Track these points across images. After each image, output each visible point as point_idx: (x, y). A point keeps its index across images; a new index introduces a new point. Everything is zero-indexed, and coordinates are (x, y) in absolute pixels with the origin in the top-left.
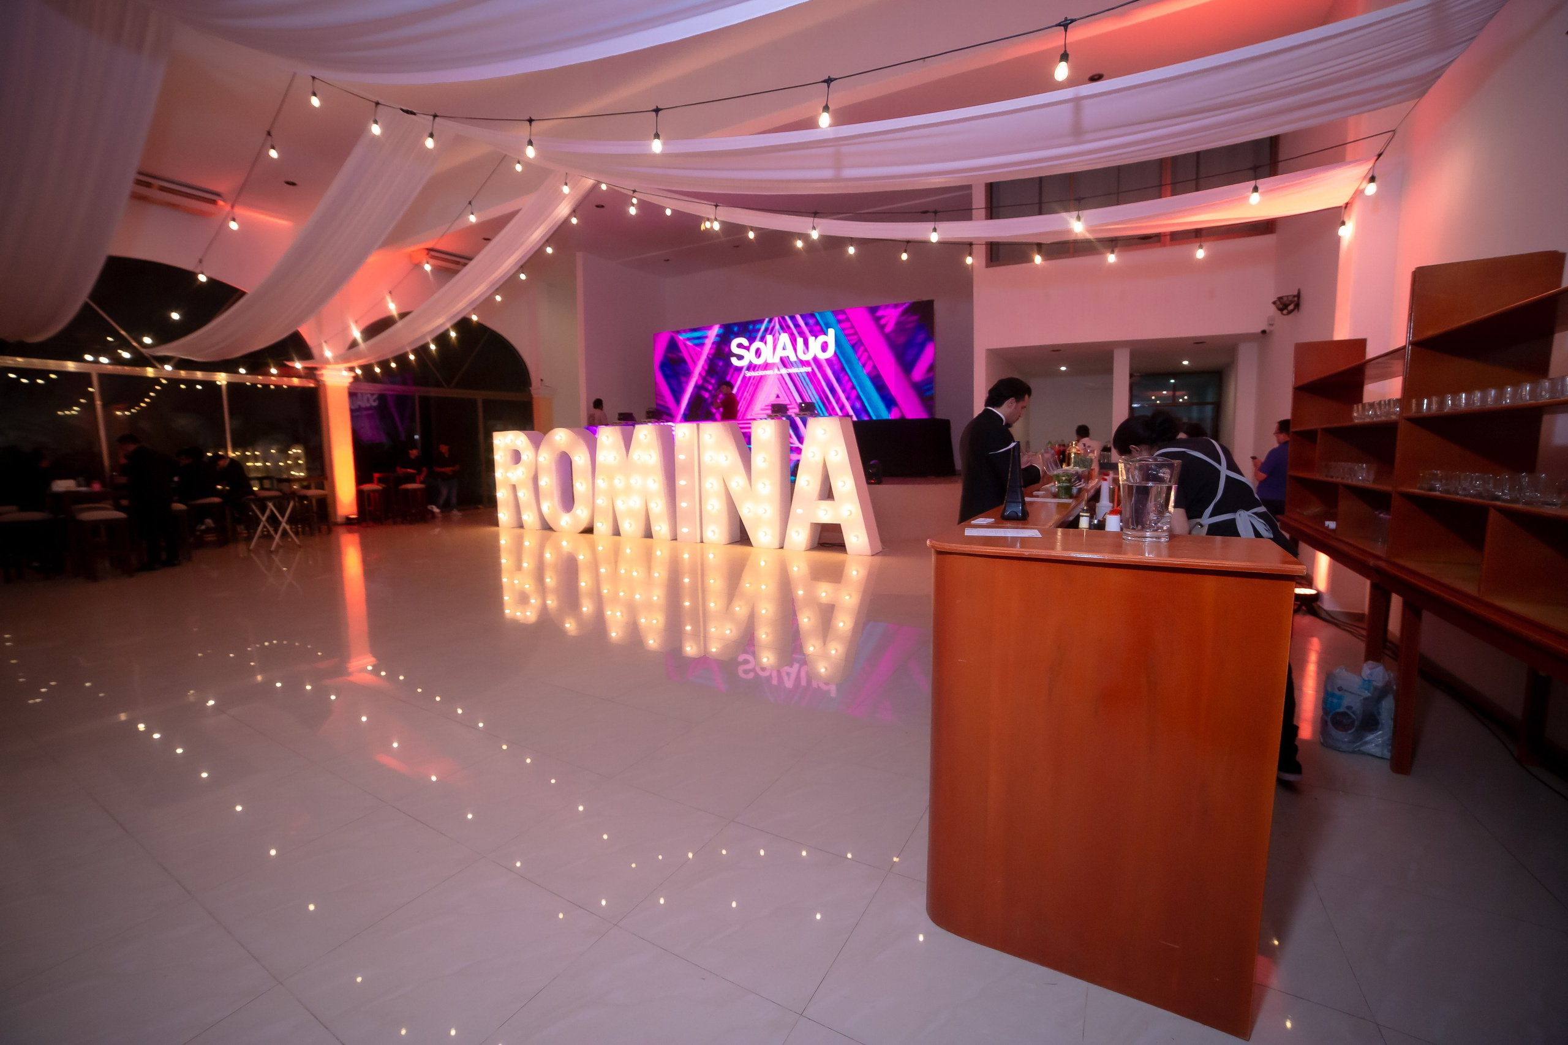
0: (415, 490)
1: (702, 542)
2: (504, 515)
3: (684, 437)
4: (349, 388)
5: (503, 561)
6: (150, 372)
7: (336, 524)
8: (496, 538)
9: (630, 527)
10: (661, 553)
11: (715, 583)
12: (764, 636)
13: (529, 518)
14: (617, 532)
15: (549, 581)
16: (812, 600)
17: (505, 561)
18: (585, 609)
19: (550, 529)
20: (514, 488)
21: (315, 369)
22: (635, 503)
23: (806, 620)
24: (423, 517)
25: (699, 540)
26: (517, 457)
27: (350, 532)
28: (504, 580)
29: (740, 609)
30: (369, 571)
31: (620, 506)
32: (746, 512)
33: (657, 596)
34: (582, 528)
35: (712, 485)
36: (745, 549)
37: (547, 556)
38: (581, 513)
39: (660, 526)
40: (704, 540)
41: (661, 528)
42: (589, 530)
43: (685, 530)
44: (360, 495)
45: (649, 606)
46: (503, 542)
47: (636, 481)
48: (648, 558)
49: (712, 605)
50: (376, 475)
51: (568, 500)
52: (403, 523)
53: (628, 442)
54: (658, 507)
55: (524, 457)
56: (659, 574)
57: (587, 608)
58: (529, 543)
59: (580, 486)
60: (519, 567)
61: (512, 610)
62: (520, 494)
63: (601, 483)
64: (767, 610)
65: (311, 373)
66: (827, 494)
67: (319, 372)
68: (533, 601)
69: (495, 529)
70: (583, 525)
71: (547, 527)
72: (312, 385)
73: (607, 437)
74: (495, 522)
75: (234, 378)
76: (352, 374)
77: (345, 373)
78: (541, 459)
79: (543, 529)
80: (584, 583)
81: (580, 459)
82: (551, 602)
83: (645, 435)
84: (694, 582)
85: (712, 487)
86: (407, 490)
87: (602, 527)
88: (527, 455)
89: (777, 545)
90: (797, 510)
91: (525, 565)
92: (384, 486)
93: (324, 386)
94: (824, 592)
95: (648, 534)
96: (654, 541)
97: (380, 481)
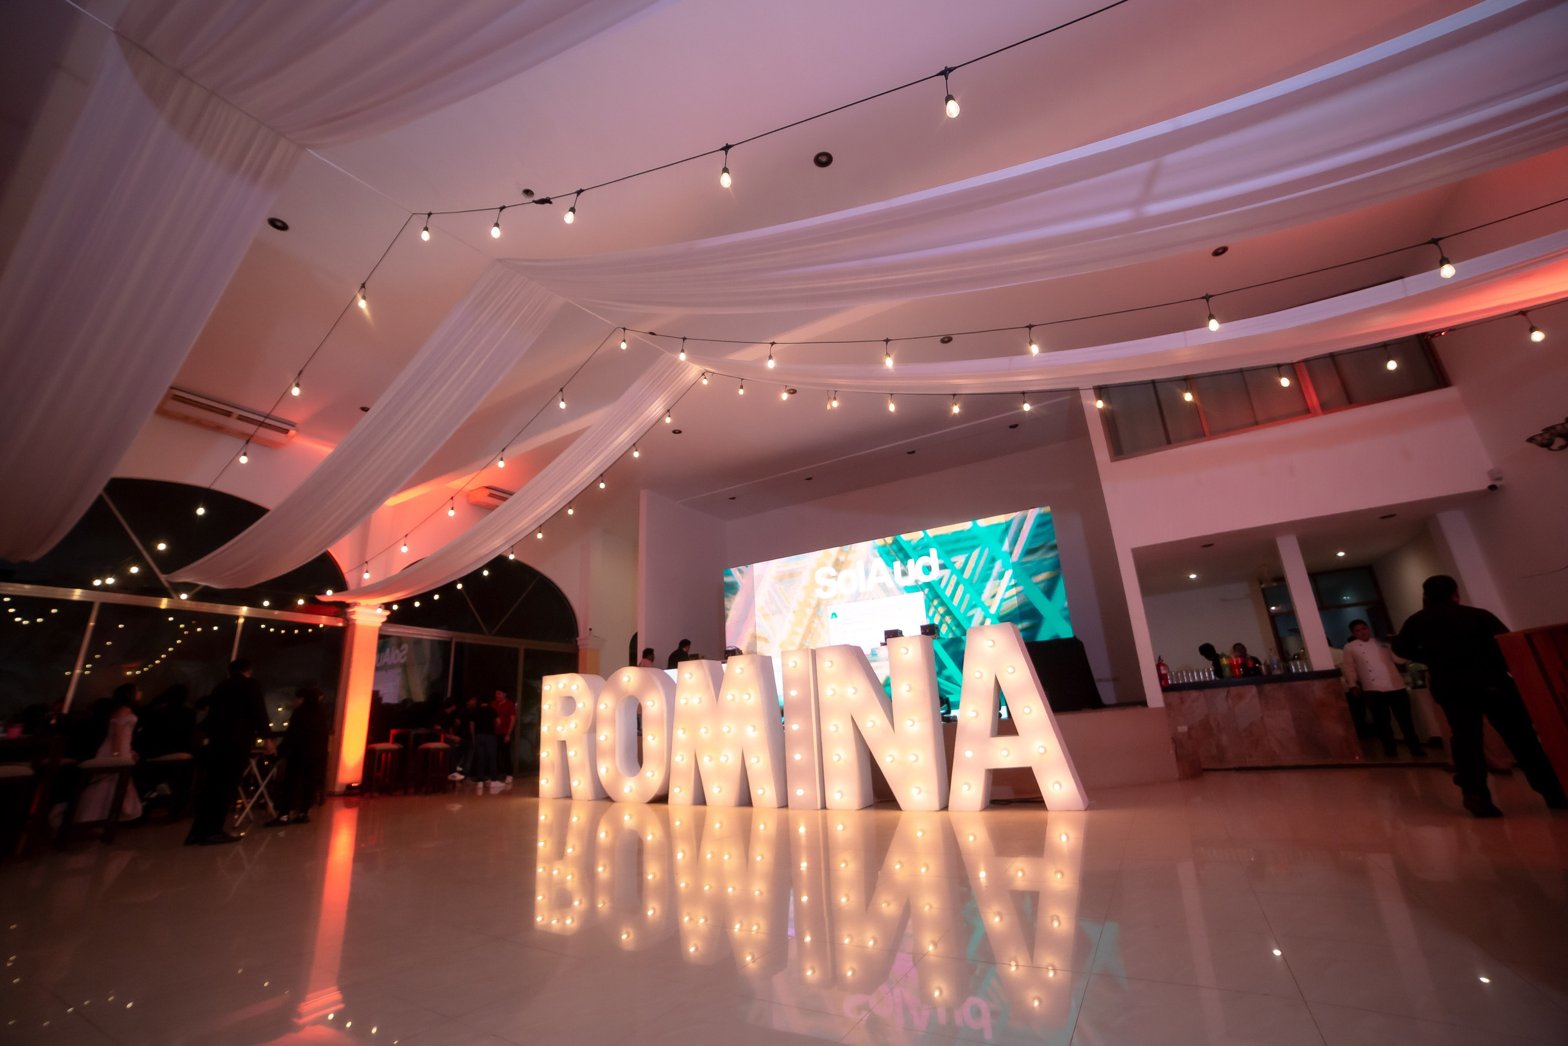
0: (438, 750)
1: (824, 807)
2: (547, 782)
3: (794, 667)
4: (380, 629)
5: (541, 844)
6: (164, 603)
7: (333, 795)
8: (535, 810)
9: (720, 792)
10: (765, 825)
11: (847, 867)
12: (931, 948)
13: (580, 784)
14: (700, 799)
15: (602, 871)
16: (1001, 885)
17: (543, 845)
18: (650, 913)
19: (609, 799)
20: (563, 745)
21: (348, 606)
22: (729, 759)
23: (996, 919)
24: (441, 787)
25: (819, 806)
26: (569, 703)
27: (348, 805)
28: (540, 870)
29: (888, 906)
30: (361, 855)
31: (706, 763)
32: (887, 763)
33: (759, 890)
34: (651, 796)
35: (836, 728)
36: (888, 814)
37: (602, 835)
38: (652, 777)
39: (762, 789)
40: (828, 805)
41: (764, 792)
42: (661, 799)
43: (800, 792)
44: (370, 755)
45: (746, 904)
46: (542, 818)
47: (729, 728)
48: (745, 834)
49: (843, 900)
50: (393, 732)
51: (637, 757)
52: (416, 793)
53: (717, 682)
54: (760, 763)
55: (580, 705)
56: (762, 856)
57: (652, 911)
58: (578, 818)
59: (652, 740)
60: (560, 853)
61: (545, 917)
62: (571, 753)
63: (680, 734)
64: (929, 905)
65: (341, 609)
66: (1005, 727)
67: (351, 610)
68: (576, 903)
69: (533, 800)
70: (654, 789)
71: (604, 797)
72: (340, 624)
73: (691, 674)
74: (535, 792)
75: (256, 613)
76: (388, 613)
77: (380, 611)
78: (602, 707)
79: (595, 800)
80: (652, 874)
81: (653, 705)
82: (603, 905)
83: (742, 669)
84: (813, 868)
85: (836, 731)
86: (428, 750)
87: (680, 794)
88: (584, 704)
89: (936, 805)
90: (964, 752)
91: (569, 850)
92: (402, 746)
93: (354, 625)
94: (1020, 871)
95: (746, 800)
96: (755, 809)
97: (396, 740)
